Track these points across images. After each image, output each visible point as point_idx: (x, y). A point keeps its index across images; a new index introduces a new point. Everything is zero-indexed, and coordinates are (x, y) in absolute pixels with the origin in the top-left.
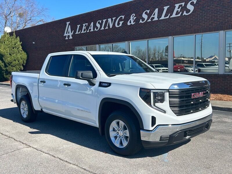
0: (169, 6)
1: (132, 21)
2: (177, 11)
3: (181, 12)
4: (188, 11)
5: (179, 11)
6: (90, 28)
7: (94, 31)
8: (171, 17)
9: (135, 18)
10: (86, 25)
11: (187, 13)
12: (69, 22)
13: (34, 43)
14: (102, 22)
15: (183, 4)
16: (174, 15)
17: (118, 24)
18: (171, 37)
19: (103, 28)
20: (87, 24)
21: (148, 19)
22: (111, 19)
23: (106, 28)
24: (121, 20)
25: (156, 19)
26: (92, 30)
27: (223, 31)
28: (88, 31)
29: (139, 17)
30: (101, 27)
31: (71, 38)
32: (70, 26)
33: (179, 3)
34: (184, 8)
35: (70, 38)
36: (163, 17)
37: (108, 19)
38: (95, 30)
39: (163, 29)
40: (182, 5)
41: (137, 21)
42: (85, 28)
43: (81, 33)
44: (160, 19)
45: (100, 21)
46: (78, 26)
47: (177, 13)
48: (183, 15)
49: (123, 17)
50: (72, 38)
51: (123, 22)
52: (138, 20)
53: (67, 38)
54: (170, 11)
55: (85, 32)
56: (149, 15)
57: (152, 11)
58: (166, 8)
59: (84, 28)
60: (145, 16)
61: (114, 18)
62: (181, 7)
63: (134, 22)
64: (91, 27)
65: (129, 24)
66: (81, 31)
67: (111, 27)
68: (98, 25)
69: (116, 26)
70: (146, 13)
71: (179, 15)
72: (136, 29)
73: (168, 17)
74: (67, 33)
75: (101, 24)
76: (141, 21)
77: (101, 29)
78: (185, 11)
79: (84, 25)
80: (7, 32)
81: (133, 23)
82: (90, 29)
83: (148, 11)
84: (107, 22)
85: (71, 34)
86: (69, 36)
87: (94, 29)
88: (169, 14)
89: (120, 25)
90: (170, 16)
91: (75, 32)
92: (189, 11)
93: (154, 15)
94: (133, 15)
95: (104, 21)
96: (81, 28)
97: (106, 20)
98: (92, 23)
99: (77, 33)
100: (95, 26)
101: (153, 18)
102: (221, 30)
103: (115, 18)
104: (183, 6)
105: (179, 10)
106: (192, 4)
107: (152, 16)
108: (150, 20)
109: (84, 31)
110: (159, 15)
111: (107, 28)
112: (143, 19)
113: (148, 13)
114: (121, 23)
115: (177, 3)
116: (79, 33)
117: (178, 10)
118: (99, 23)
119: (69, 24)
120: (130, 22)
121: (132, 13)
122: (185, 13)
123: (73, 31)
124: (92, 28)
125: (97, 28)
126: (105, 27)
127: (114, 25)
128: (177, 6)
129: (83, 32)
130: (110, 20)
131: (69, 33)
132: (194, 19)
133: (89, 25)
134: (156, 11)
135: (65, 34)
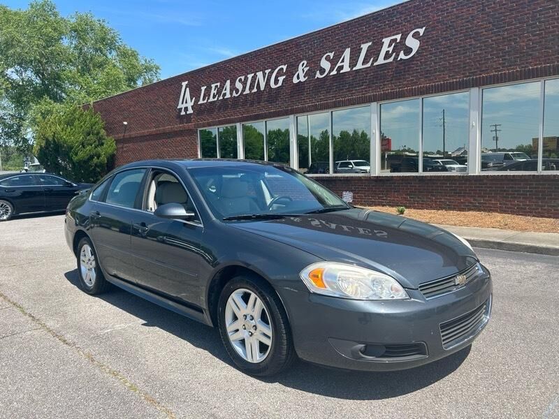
0: (370, 44)
1: (302, 75)
2: (388, 52)
3: (394, 54)
5: (390, 52)
6: (224, 92)
7: (232, 97)
8: (375, 64)
9: (306, 69)
10: (216, 87)
11: (406, 54)
12: (186, 82)
13: (125, 123)
14: (246, 79)
15: (398, 37)
16: (381, 61)
17: (276, 81)
18: (375, 103)
19: (247, 91)
20: (218, 84)
22: (262, 72)
23: (253, 91)
24: (280, 73)
26: (228, 96)
27: (477, 89)
28: (221, 98)
29: (314, 66)
30: (244, 89)
31: (190, 111)
32: (188, 89)
33: (389, 36)
35: (188, 113)
36: (359, 66)
37: (257, 74)
38: (234, 94)
40: (396, 39)
42: (215, 92)
43: (209, 101)
44: (354, 69)
45: (243, 78)
46: (203, 89)
47: (387, 56)
48: (399, 59)
49: (285, 67)
50: (192, 112)
51: (284, 77)
52: (313, 72)
53: (183, 113)
54: (373, 53)
55: (216, 99)
56: (333, 62)
57: (338, 55)
59: (213, 91)
60: (325, 64)
61: (267, 71)
62: (393, 44)
63: (305, 77)
64: (225, 90)
65: (295, 81)
66: (209, 99)
67: (262, 88)
68: (239, 86)
69: (273, 85)
70: (328, 59)
73: (369, 65)
74: (182, 103)
75: (244, 84)
76: (318, 75)
77: (244, 93)
79: (213, 86)
81: (302, 79)
82: (225, 94)
83: (332, 55)
85: (190, 104)
86: (186, 109)
87: (231, 94)
88: (372, 59)
89: (280, 84)
91: (197, 100)
92: (410, 50)
93: (343, 61)
94: (303, 64)
95: (250, 76)
96: (207, 93)
97: (253, 75)
98: (228, 82)
99: (201, 102)
102: (473, 87)
103: (270, 70)
105: (391, 49)
107: (339, 64)
108: (334, 72)
109: (214, 97)
111: (255, 90)
112: (322, 71)
114: (281, 79)
115: (386, 37)
116: (205, 101)
117: (388, 49)
119: (187, 86)
121: (300, 59)
122: (402, 56)
123: (194, 97)
124: (228, 92)
125: (237, 91)
127: (268, 83)
129: (211, 99)
131: (186, 102)
133: (222, 86)
134: (347, 53)
135: (180, 106)
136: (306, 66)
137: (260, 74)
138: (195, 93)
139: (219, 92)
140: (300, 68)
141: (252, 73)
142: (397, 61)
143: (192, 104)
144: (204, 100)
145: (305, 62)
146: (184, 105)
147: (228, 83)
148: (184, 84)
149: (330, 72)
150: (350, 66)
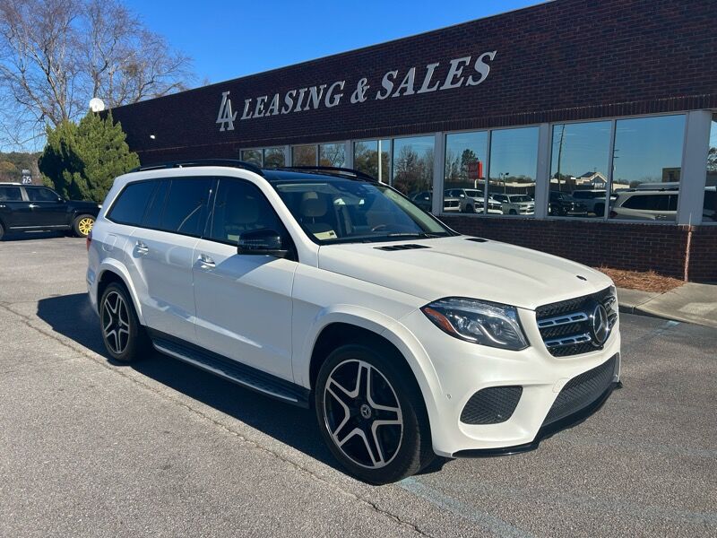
0: (437, 64)
1: (361, 95)
2: (455, 75)
3: (462, 79)
4: (477, 76)
5: (458, 76)
6: (271, 107)
7: (280, 114)
8: (441, 88)
9: (365, 88)
10: (263, 100)
11: (474, 80)
12: (228, 93)
13: (153, 137)
14: (298, 94)
15: (468, 60)
16: (447, 85)
17: (332, 100)
18: (440, 133)
19: (298, 109)
20: (265, 98)
21: (393, 92)
22: (316, 87)
23: (305, 109)
24: (337, 90)
25: (410, 91)
26: (276, 112)
27: (547, 124)
28: (268, 114)
29: (376, 86)
30: (295, 106)
31: (231, 127)
32: (229, 101)
33: (458, 58)
34: (470, 71)
35: (229, 129)
36: (424, 89)
37: (311, 89)
38: (283, 111)
39: (423, 116)
40: (465, 62)
41: (370, 94)
42: (262, 107)
43: (254, 117)
44: (419, 92)
45: (294, 93)
46: (247, 102)
47: (455, 80)
48: (467, 84)
49: (342, 84)
50: (233, 128)
51: (342, 95)
52: (374, 92)
53: (222, 129)
54: (440, 75)
55: (262, 115)
56: (397, 82)
57: (401, 75)
58: (431, 68)
59: (260, 106)
61: (322, 87)
62: (462, 68)
63: (364, 97)
64: (274, 104)
65: (353, 101)
66: (253, 114)
68: (289, 101)
69: (328, 104)
70: (390, 78)
71: (458, 85)
73: (435, 89)
74: (222, 117)
75: (295, 100)
76: (379, 96)
77: (295, 111)
78: (471, 77)
79: (259, 99)
80: (95, 110)
81: (362, 99)
82: (272, 110)
83: (395, 74)
84: (307, 94)
85: (231, 118)
86: (226, 125)
87: (280, 110)
88: (438, 82)
89: (337, 102)
90: (439, 87)
91: (240, 115)
92: (479, 76)
93: (406, 82)
94: (363, 82)
96: (252, 107)
97: (306, 89)
99: (244, 117)
101: (404, 89)
102: (543, 122)
103: (325, 86)
104: (467, 64)
105: (459, 73)
106: (486, 60)
107: (402, 85)
108: (397, 94)
109: (260, 112)
110: (418, 85)
111: (307, 108)
112: (384, 92)
113: (395, 77)
114: (338, 98)
115: (455, 58)
116: (249, 117)
117: (456, 73)
118: (291, 95)
119: (229, 97)
120: (357, 97)
121: (360, 76)
122: (470, 81)
123: (236, 113)
124: (276, 108)
125: (287, 107)
126: (303, 105)
127: (322, 102)
128: (454, 63)
129: (256, 115)
130: (314, 90)
131: (227, 117)
132: (488, 94)
133: (270, 101)
134: (412, 73)
135: (219, 120)
136: (366, 85)
139: (267, 106)
140: (360, 86)
141: (305, 87)
142: (465, 87)
143: (234, 119)
144: (248, 115)
145: (365, 80)
146: (225, 120)
147: (277, 97)
150: (414, 89)
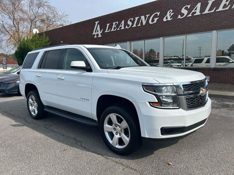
3: (230, 6)
5: (227, 5)
6: (120, 26)
7: (125, 29)
8: (217, 11)
9: (172, 14)
10: (116, 24)
12: (98, 22)
13: (62, 42)
14: (134, 20)
16: (221, 9)
17: (153, 21)
19: (135, 26)
20: (117, 22)
22: (144, 16)
23: (138, 26)
24: (156, 16)
26: (123, 28)
28: (119, 29)
29: (177, 12)
30: (133, 25)
31: (100, 36)
32: (99, 25)
35: (98, 37)
36: (206, 12)
37: (141, 17)
38: (127, 27)
39: (205, 24)
42: (115, 26)
43: (111, 31)
44: (203, 13)
45: (132, 19)
46: (108, 25)
47: (225, 6)
48: (233, 8)
49: (158, 14)
50: (101, 36)
51: (158, 18)
52: (176, 15)
53: (95, 37)
55: (115, 30)
57: (193, 6)
60: (184, 11)
61: (147, 16)
63: (171, 18)
64: (121, 25)
65: (165, 20)
66: (111, 30)
68: (130, 23)
69: (150, 22)
70: (186, 8)
72: (174, 25)
73: (213, 11)
74: (95, 32)
75: (133, 22)
76: (179, 17)
77: (133, 27)
79: (114, 23)
81: (169, 19)
82: (121, 27)
83: (189, 6)
85: (100, 33)
86: (98, 35)
87: (125, 27)
88: (215, 8)
89: (155, 22)
90: (215, 10)
91: (104, 30)
93: (196, 9)
94: (170, 11)
95: (137, 18)
96: (110, 27)
97: (139, 17)
99: (106, 31)
100: (126, 24)
103: (149, 15)
107: (193, 11)
108: (190, 15)
109: (114, 29)
111: (139, 25)
112: (182, 15)
114: (156, 19)
116: (109, 31)
117: (226, 3)
119: (98, 24)
121: (168, 9)
123: (102, 30)
124: (123, 26)
125: (128, 26)
127: (148, 22)
129: (113, 30)
131: (98, 32)
133: (119, 23)
134: (199, 5)
135: (94, 33)
136: (172, 13)
137: (143, 17)
138: (103, 27)
139: (118, 26)
140: (168, 14)
141: (138, 16)
142: (231, 9)
143: (101, 32)
145: (172, 11)
146: (97, 33)
147: (123, 22)
148: (97, 23)
149: (187, 15)
150: (200, 12)
